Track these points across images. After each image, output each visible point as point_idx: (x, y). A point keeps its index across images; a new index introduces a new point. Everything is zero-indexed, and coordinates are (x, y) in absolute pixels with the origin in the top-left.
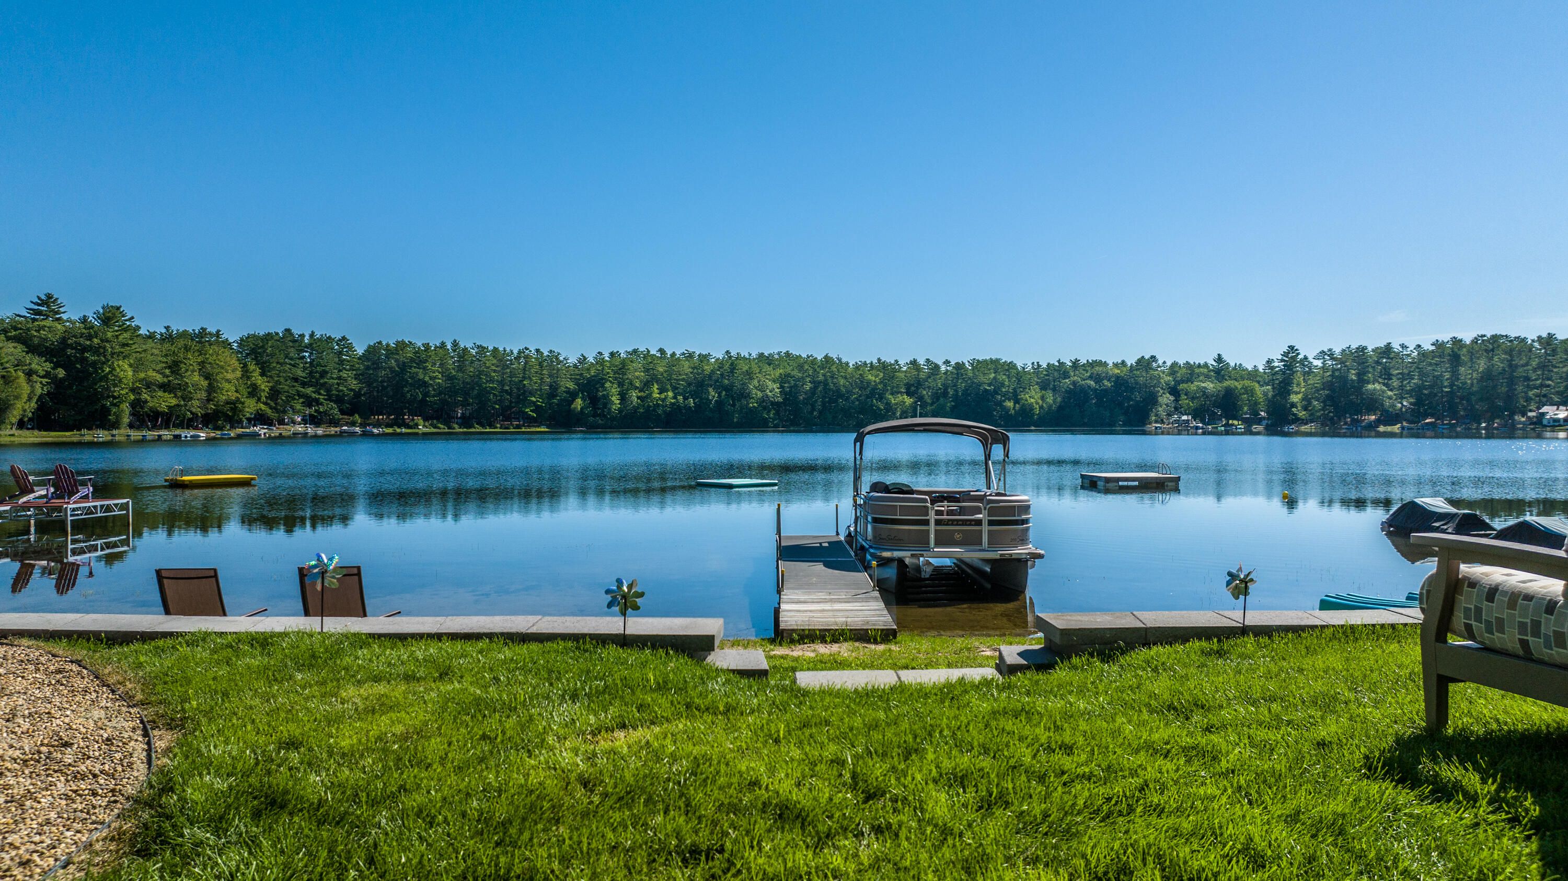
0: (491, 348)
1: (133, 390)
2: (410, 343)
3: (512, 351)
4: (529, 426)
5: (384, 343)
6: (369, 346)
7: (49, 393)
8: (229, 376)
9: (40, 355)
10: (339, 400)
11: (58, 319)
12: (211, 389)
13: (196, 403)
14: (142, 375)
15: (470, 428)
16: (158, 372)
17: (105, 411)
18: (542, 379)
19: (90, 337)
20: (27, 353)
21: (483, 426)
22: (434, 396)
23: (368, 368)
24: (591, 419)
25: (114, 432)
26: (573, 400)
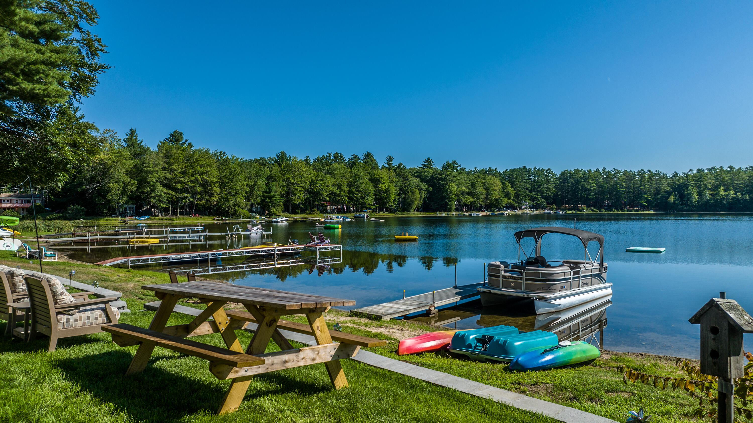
0: (623, 170)
1: (456, 195)
2: (582, 170)
3: (634, 171)
4: (643, 210)
5: (569, 170)
6: (562, 172)
7: (427, 197)
8: (495, 188)
9: (425, 182)
10: (546, 198)
11: (432, 168)
12: (488, 194)
13: (481, 200)
14: (460, 189)
15: (611, 211)
16: (466, 187)
17: (447, 204)
18: (651, 185)
19: (441, 175)
20: (420, 182)
21: (618, 210)
22: (593, 195)
23: (561, 182)
24: (680, 206)
25: (449, 213)
26: (669, 196)
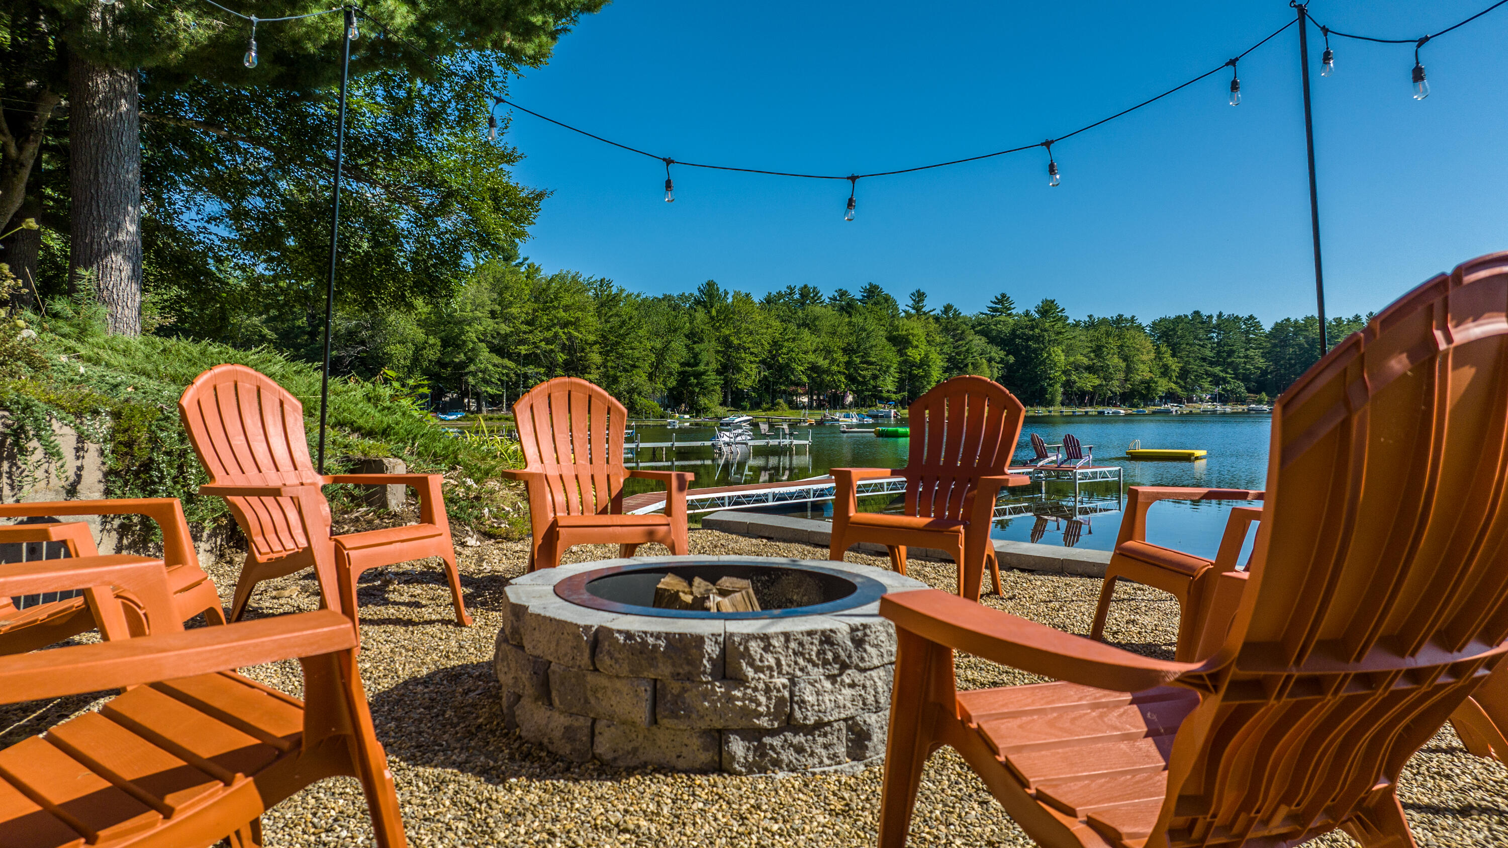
1: (1064, 372)
5: (1292, 320)
6: (1277, 324)
7: (1002, 376)
8: (1145, 358)
9: (997, 345)
10: (1246, 379)
11: (1010, 315)
12: (1129, 370)
13: (1116, 383)
14: (1072, 359)
16: (1085, 356)
17: (1043, 391)
19: (1032, 328)
20: (988, 343)
23: (1275, 346)
25: (1051, 409)
